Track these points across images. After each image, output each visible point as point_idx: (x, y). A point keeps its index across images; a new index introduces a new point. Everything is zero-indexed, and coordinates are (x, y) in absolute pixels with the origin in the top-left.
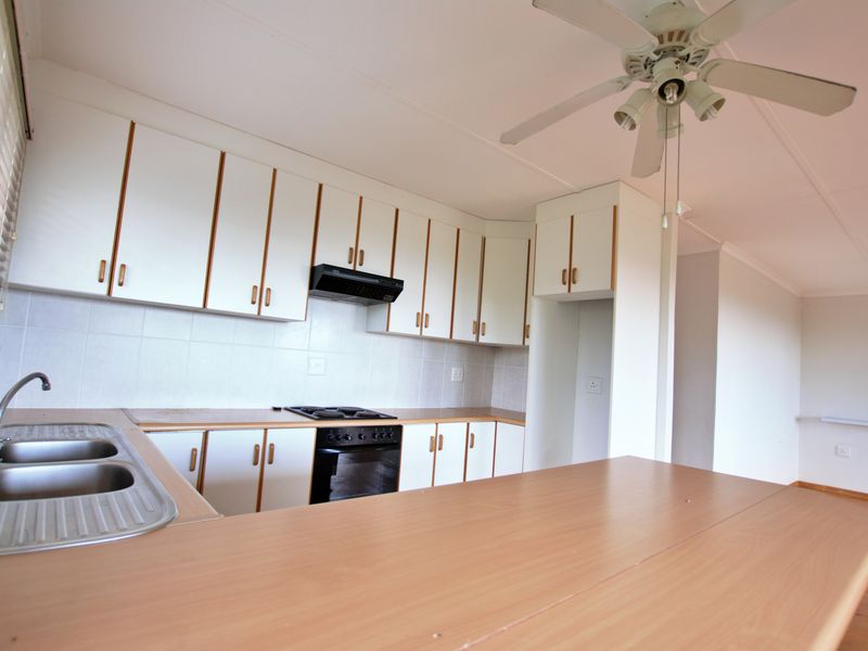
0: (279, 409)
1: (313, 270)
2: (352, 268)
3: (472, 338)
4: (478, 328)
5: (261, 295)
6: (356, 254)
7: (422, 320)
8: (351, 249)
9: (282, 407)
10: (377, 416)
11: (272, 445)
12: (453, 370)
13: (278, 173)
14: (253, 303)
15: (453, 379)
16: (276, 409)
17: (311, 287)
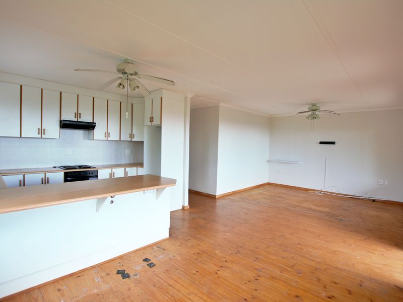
0: (56, 167)
1: (61, 121)
2: (76, 120)
3: (130, 139)
4: (132, 136)
5: (41, 131)
6: (78, 115)
7: (107, 134)
8: (75, 113)
9: (57, 166)
10: (89, 167)
11: (48, 178)
12: (127, 150)
13: (43, 90)
14: (39, 134)
15: (127, 153)
16: (54, 167)
17: (60, 127)
